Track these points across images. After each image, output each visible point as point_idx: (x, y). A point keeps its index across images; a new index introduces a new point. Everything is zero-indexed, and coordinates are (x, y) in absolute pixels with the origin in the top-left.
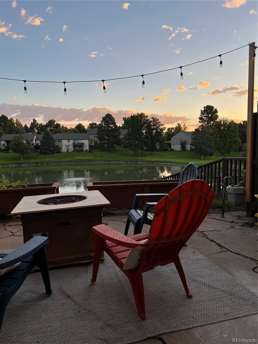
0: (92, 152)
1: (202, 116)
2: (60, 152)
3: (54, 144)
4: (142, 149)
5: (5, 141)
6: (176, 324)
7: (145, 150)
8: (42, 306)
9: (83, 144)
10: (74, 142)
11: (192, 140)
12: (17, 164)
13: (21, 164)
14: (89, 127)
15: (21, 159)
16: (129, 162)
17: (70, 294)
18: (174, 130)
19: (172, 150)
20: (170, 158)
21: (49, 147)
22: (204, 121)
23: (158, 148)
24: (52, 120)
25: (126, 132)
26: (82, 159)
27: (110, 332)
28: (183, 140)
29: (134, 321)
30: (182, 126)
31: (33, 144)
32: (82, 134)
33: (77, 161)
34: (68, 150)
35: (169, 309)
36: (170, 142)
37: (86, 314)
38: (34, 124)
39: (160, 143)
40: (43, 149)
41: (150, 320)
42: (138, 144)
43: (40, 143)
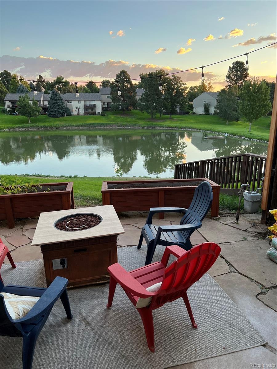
0: (105, 115)
1: (229, 75)
2: (70, 115)
3: (64, 105)
4: (161, 112)
5: (10, 101)
6: (180, 358)
7: (165, 113)
8: (65, 333)
9: (95, 105)
10: (85, 103)
11: (217, 103)
12: (25, 127)
13: (28, 127)
14: (102, 85)
15: (29, 122)
16: (146, 128)
17: (89, 320)
18: (197, 89)
19: (194, 113)
20: (191, 123)
21: (58, 109)
22: (232, 80)
23: (178, 110)
24: (60, 77)
25: (143, 93)
26: (94, 123)
27: (124, 364)
28: (207, 102)
29: (145, 353)
30: (206, 84)
31: (40, 105)
32: (93, 94)
33: (89, 125)
34: (78, 112)
35: (175, 341)
36: (193, 103)
37: (103, 343)
38: (41, 81)
39: (181, 105)
40: (52, 111)
41: (158, 352)
42: (156, 106)
43: (48, 104)
